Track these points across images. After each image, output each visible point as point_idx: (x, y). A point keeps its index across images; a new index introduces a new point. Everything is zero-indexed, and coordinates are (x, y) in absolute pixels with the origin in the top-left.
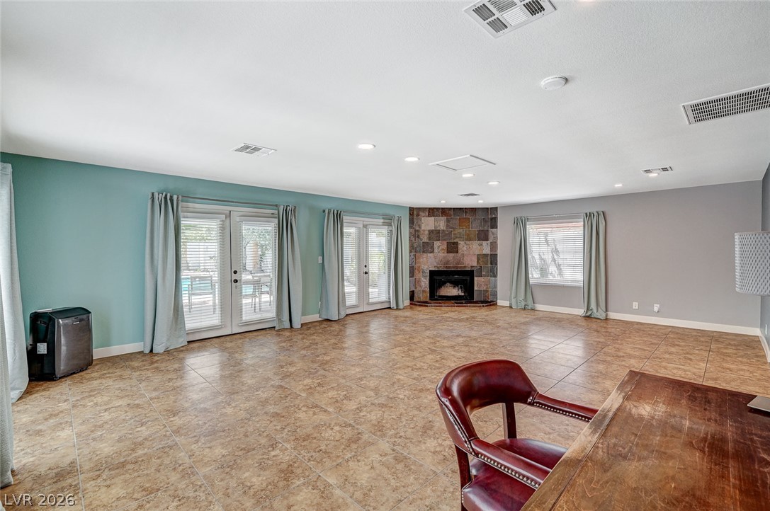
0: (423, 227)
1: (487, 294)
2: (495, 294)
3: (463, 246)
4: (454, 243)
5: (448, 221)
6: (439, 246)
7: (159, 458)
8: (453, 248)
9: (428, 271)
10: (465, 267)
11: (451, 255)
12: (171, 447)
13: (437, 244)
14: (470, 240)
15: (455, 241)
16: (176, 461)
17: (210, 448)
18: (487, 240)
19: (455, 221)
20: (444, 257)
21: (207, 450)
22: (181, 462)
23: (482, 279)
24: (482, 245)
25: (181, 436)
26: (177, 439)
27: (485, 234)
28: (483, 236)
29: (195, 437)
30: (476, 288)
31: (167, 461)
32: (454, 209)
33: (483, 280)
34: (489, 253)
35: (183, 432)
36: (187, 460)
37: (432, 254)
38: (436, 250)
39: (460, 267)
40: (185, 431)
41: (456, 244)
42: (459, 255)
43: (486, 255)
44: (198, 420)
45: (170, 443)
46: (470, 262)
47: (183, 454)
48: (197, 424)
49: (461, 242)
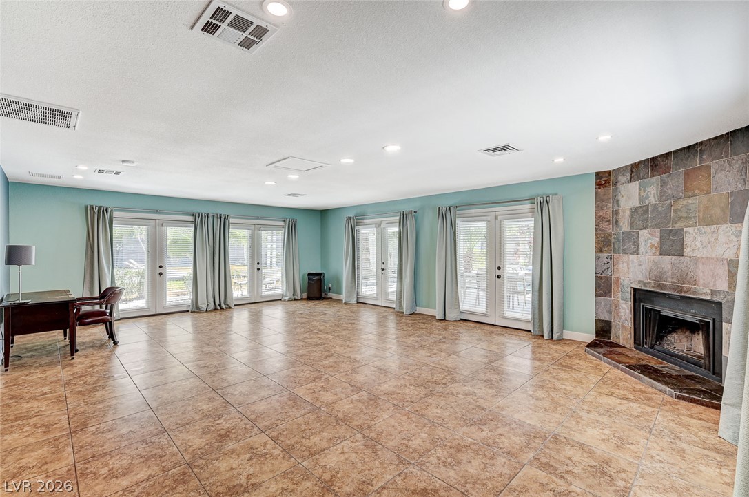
0: (623, 203)
3: (693, 238)
4: (675, 232)
5: (664, 184)
6: (648, 239)
8: (672, 244)
9: (629, 290)
11: (668, 259)
13: (644, 235)
15: (677, 226)
19: (676, 179)
20: (655, 264)
37: (635, 256)
38: (641, 250)
41: (680, 233)
42: (685, 260)
46: (710, 279)
49: (690, 230)
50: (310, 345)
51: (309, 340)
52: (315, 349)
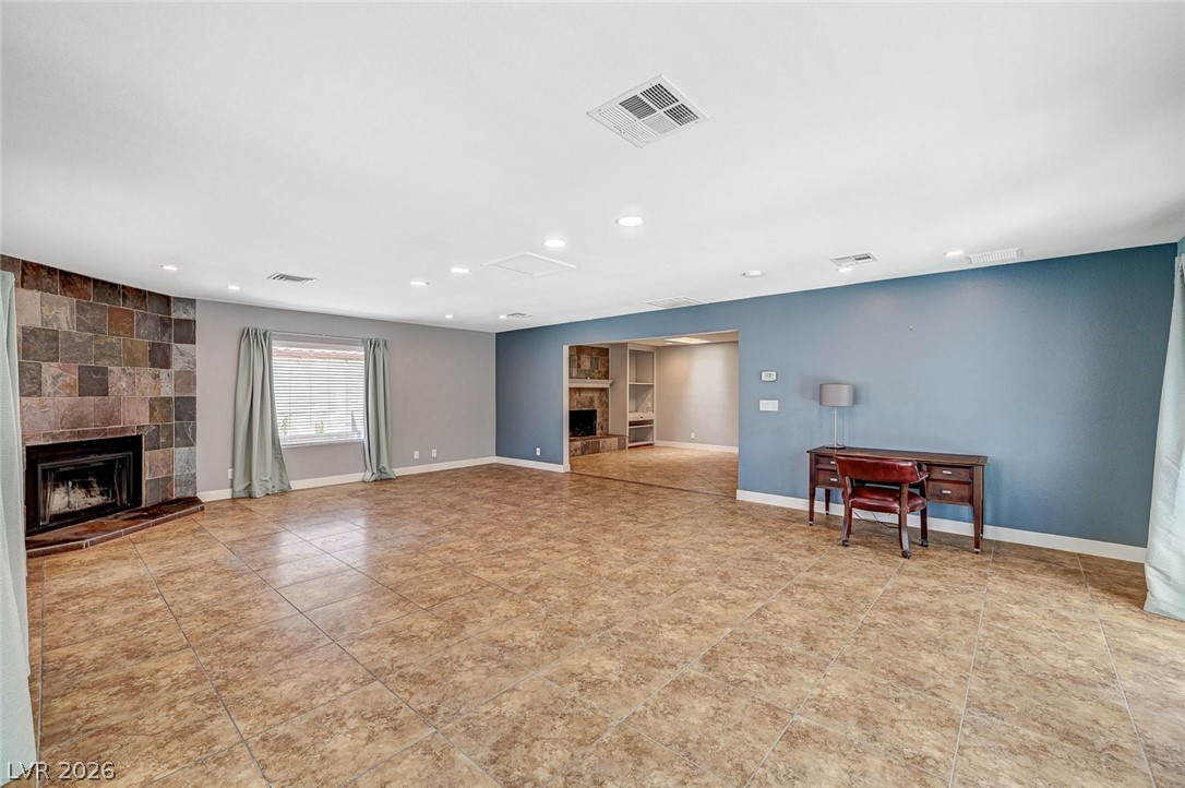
1: (168, 486)
2: (191, 482)
3: (118, 379)
4: (97, 370)
5: (80, 312)
6: (57, 376)
7: (1008, 706)
8: (93, 382)
10: (124, 429)
11: (90, 400)
12: (981, 707)
13: (50, 370)
14: (134, 363)
15: (99, 364)
16: (989, 686)
17: (933, 669)
18: (167, 365)
19: (98, 311)
20: (72, 408)
21: (939, 669)
22: (984, 681)
23: (159, 454)
24: (158, 376)
25: (951, 711)
26: (962, 710)
27: (165, 353)
28: (160, 358)
29: (933, 694)
30: (146, 477)
31: (999, 695)
32: (96, 281)
33: (161, 456)
34: (172, 394)
35: (942, 715)
36: (973, 676)
37: (37, 397)
38: (48, 388)
39: (112, 431)
40: (938, 712)
41: (104, 371)
42: (110, 399)
43: (167, 400)
44: (899, 711)
45: (977, 714)
46: (135, 417)
47: (972, 687)
48: (909, 707)
49: (115, 369)
50: (518, 551)
51: (523, 562)
52: (510, 545)
